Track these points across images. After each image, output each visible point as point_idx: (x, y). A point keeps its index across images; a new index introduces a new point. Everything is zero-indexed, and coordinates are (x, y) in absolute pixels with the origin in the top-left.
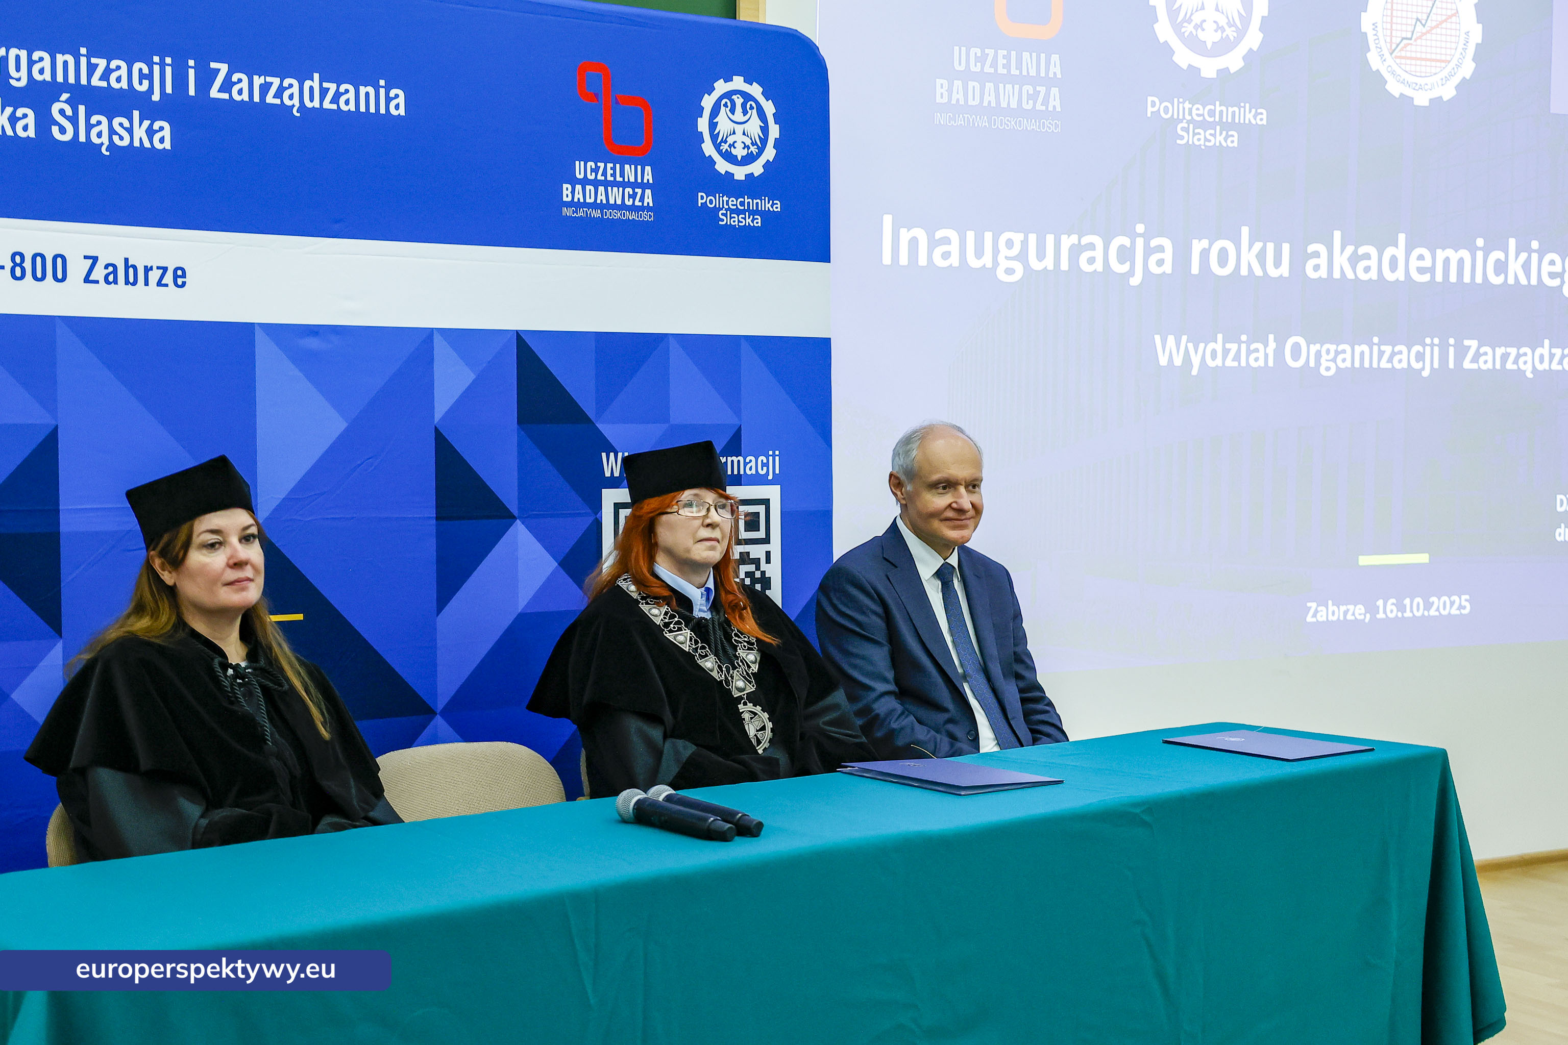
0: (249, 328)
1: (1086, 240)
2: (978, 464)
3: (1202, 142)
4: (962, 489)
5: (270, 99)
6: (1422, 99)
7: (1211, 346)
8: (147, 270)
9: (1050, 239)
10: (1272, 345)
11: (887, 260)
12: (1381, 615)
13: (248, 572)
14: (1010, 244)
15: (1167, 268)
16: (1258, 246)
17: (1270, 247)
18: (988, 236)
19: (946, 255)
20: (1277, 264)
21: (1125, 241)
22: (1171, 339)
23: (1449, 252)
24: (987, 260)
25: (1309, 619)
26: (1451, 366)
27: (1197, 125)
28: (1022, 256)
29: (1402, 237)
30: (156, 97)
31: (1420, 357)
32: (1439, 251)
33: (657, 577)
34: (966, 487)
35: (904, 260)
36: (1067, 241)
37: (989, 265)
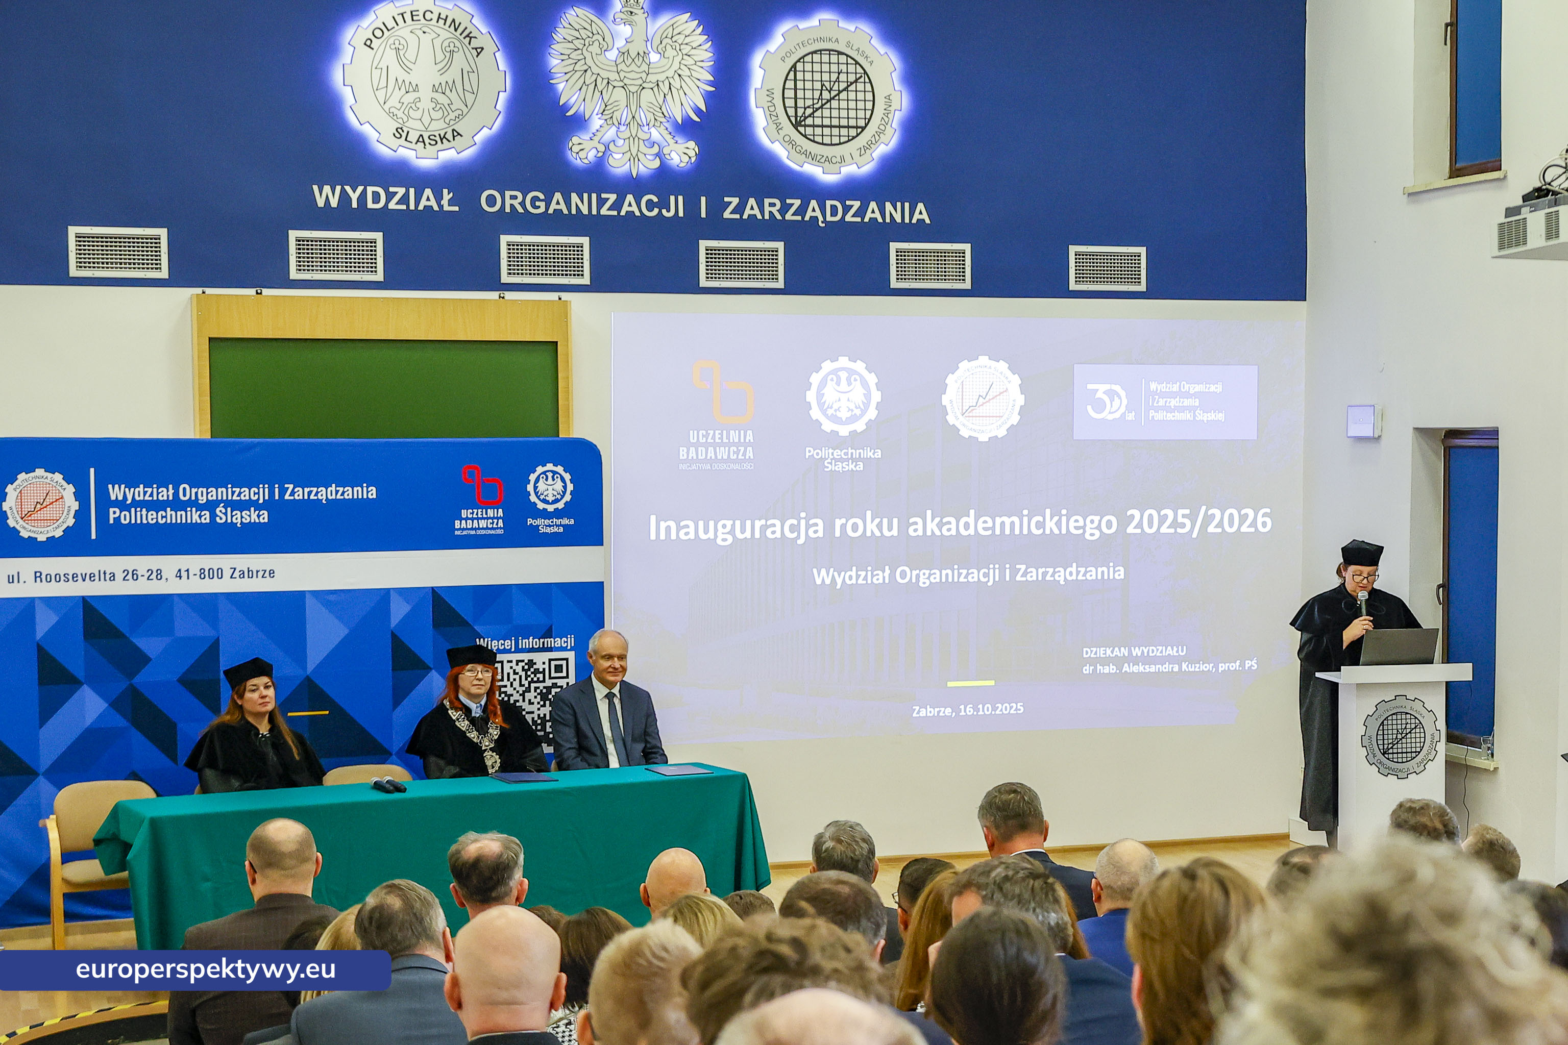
0: (302, 594)
1: (769, 523)
2: (626, 648)
3: (840, 469)
4: (616, 659)
5: (312, 497)
6: (983, 438)
7: (849, 573)
8: (257, 572)
9: (748, 523)
10: (887, 571)
11: (653, 537)
12: (963, 713)
13: (267, 700)
14: (724, 526)
15: (820, 534)
16: (877, 520)
17: (885, 521)
18: (712, 523)
19: (687, 534)
20: (890, 529)
21: (795, 522)
22: (823, 571)
23: (1005, 519)
24: (711, 535)
25: (915, 715)
26: (1008, 579)
27: (837, 460)
28: (732, 532)
29: (972, 512)
30: (261, 501)
31: (986, 575)
32: (997, 518)
33: (460, 700)
34: (618, 658)
35: (662, 537)
36: (758, 524)
37: (712, 537)
